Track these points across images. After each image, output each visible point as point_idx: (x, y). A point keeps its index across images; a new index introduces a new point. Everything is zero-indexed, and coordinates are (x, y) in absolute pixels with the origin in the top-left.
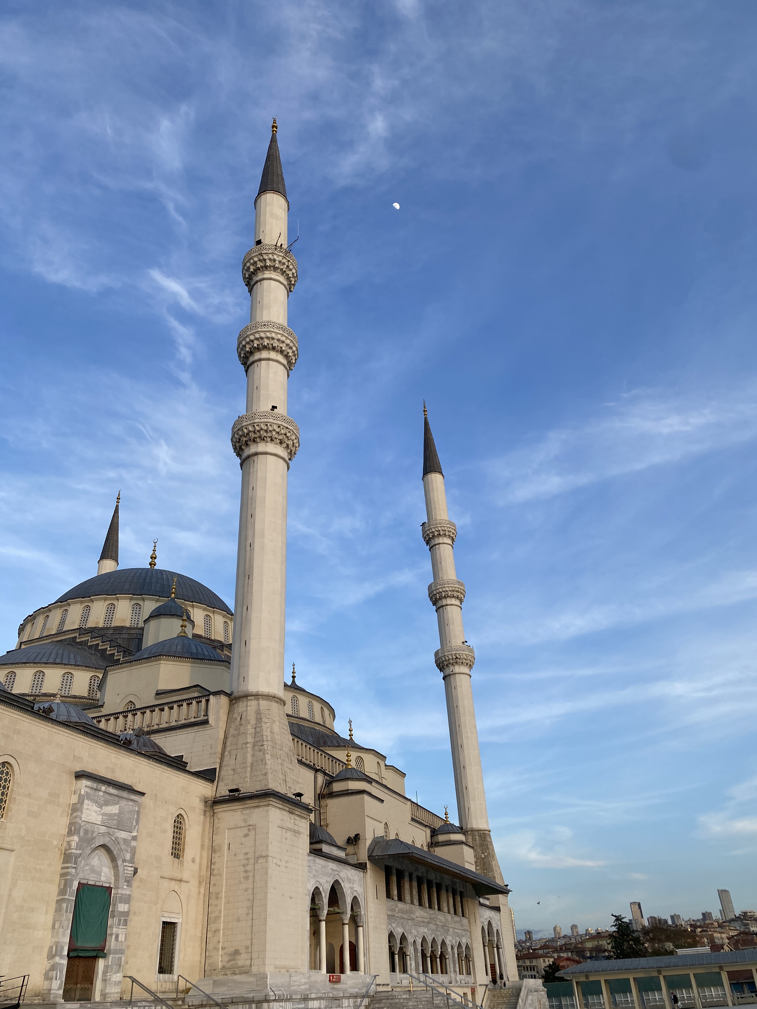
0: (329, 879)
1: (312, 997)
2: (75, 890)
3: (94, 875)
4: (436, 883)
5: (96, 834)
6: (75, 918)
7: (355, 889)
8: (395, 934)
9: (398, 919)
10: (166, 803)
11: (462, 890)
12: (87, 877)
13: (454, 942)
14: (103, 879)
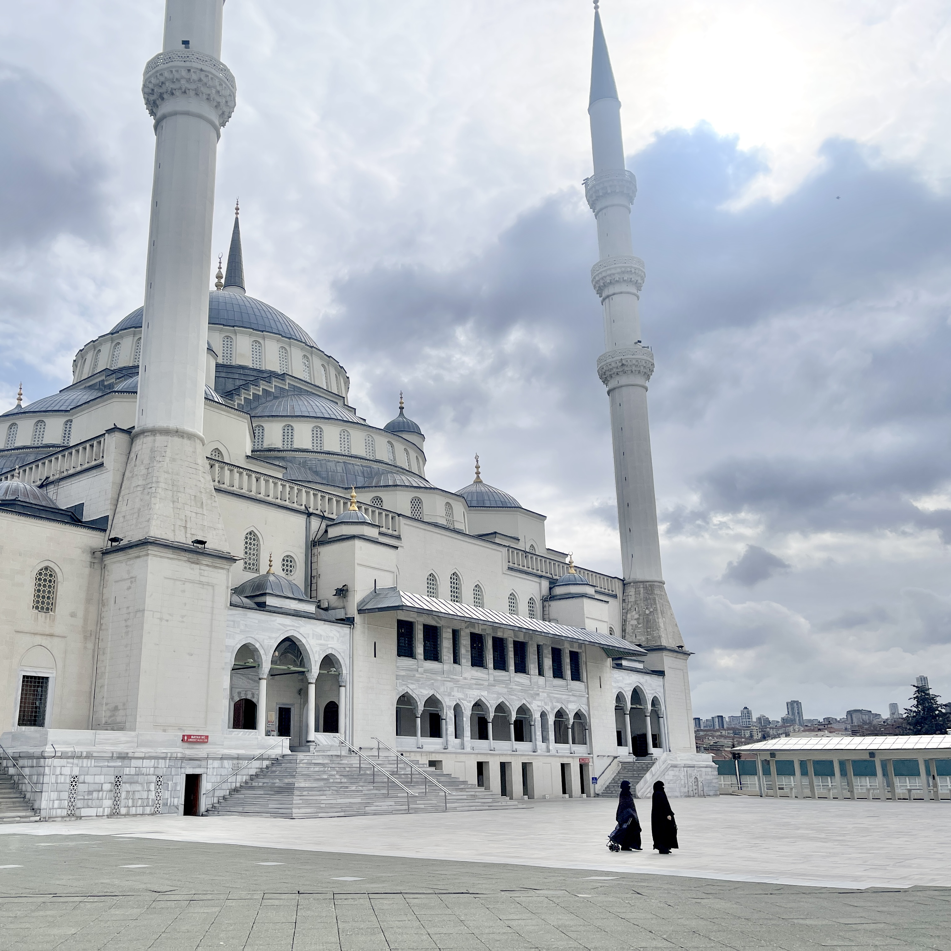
0: (274, 635)
1: (135, 756)
7: (330, 646)
8: (413, 696)
9: (423, 679)
10: (21, 555)
11: (574, 651)
13: (547, 708)
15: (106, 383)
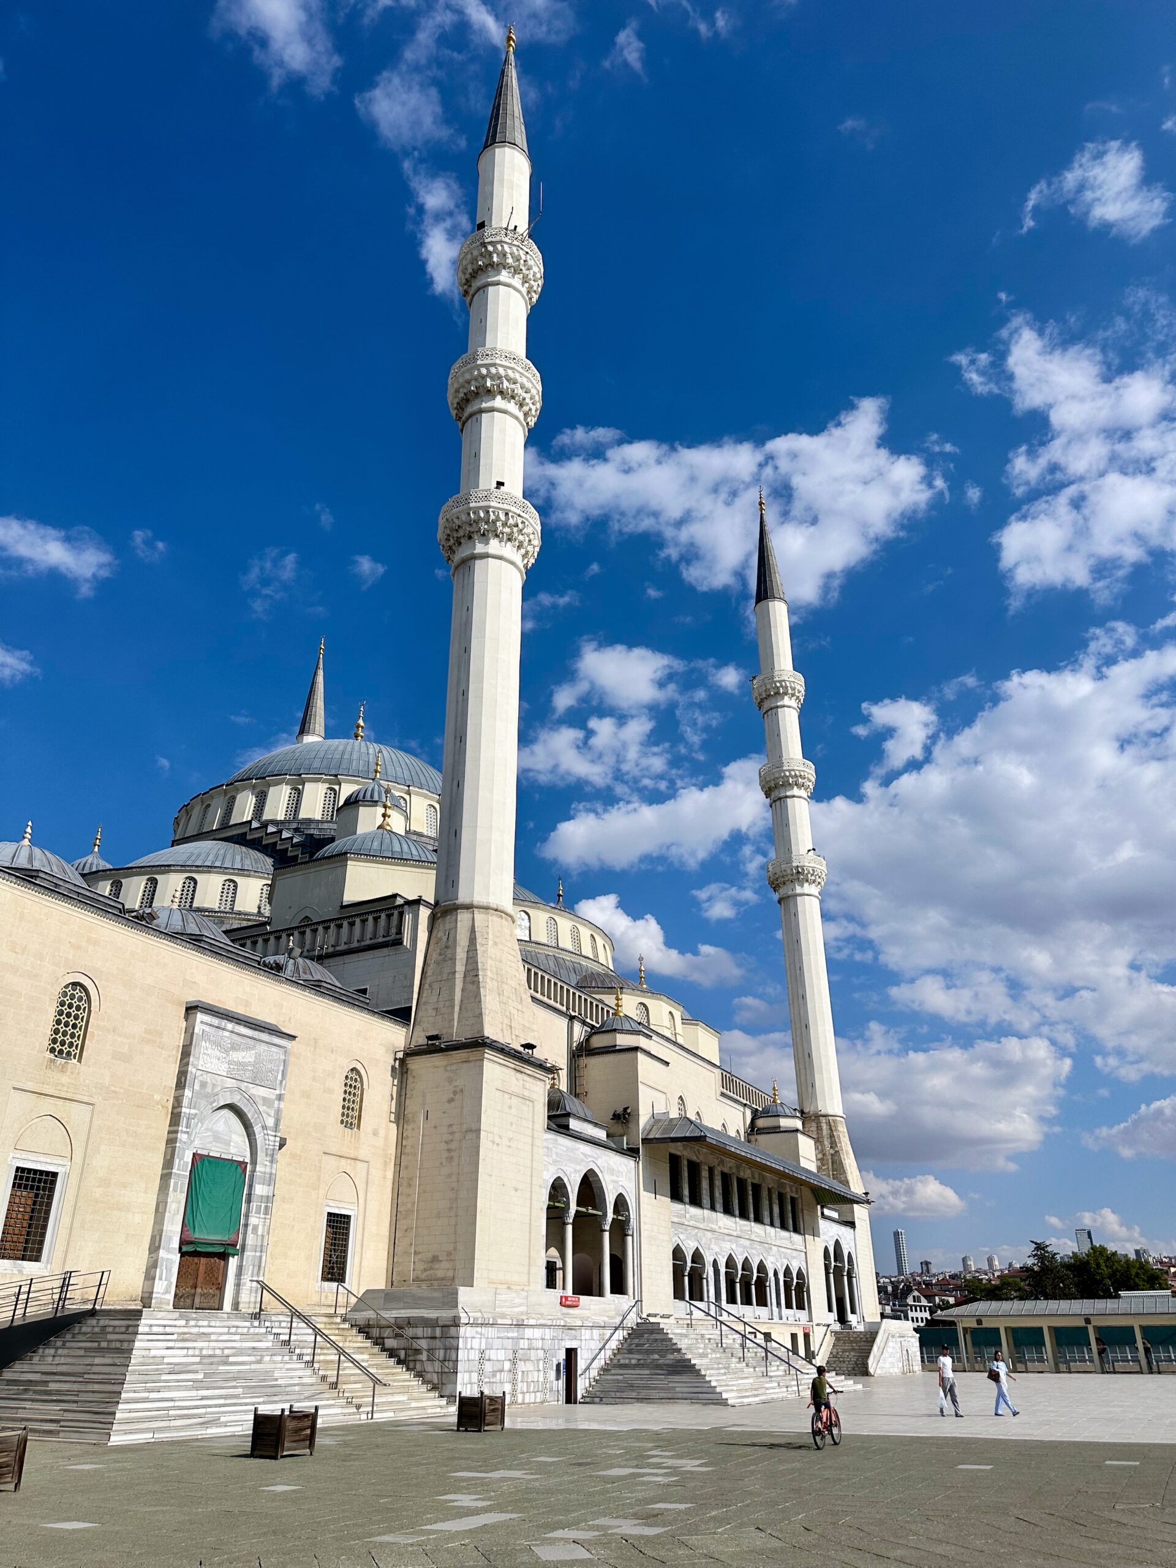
0: (578, 1168)
1: (530, 1323)
2: (188, 1163)
3: (218, 1144)
4: (753, 1184)
5: (219, 1088)
6: (190, 1199)
7: (620, 1183)
8: (683, 1248)
9: (689, 1228)
10: (332, 1052)
11: (794, 1195)
12: (208, 1146)
13: (778, 1264)
14: (233, 1150)
15: (249, 837)
